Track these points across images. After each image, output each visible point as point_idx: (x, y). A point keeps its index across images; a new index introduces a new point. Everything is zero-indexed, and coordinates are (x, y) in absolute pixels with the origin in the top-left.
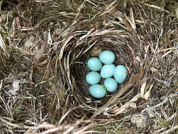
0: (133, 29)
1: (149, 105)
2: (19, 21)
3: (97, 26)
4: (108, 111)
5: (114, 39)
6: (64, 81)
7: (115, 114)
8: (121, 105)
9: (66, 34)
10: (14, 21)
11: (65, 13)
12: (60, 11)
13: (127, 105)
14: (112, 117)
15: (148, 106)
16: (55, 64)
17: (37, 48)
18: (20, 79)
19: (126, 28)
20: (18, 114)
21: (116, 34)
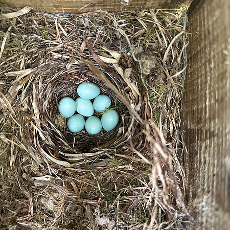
0: (32, 73)
1: (127, 52)
2: (21, 218)
3: (27, 118)
4: (135, 105)
5: (45, 97)
6: (98, 160)
7: (139, 96)
8: (127, 88)
9: (38, 158)
10: (21, 224)
11: (10, 158)
12: (9, 165)
13: (127, 81)
14: (143, 99)
15: (129, 54)
16: (76, 172)
17: (55, 195)
18: (94, 216)
19: (30, 81)
20: (138, 218)
21: (38, 95)
